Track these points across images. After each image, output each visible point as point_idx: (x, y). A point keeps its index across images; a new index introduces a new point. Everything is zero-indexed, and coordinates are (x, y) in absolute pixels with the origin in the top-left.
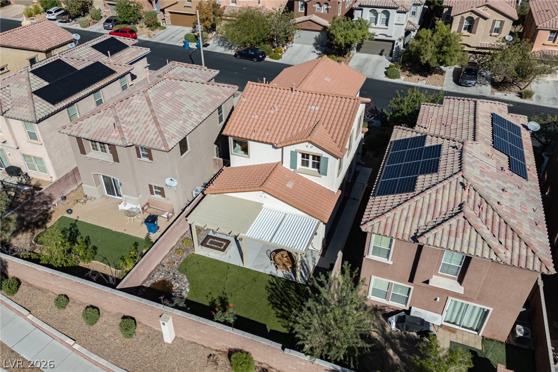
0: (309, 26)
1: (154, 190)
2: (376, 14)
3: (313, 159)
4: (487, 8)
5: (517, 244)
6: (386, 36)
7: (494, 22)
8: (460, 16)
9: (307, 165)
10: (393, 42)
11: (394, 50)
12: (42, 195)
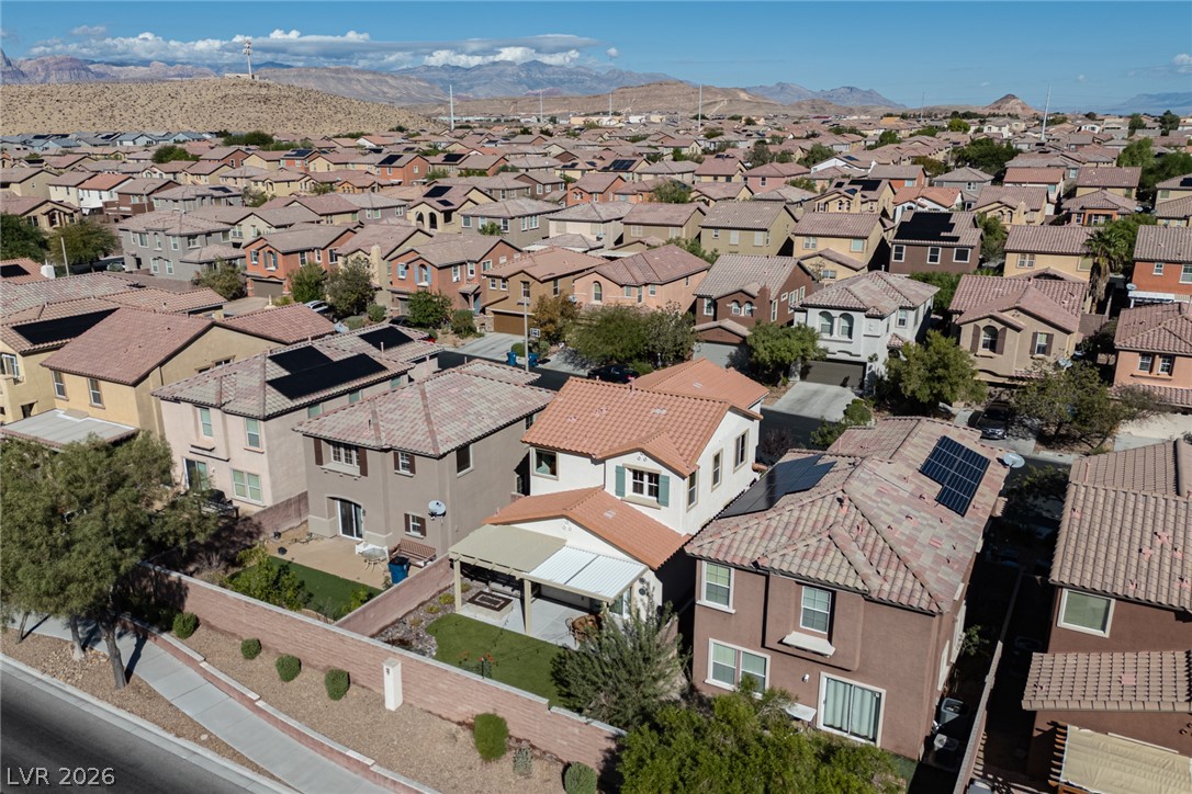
0: (718, 337)
1: (411, 523)
2: (831, 319)
3: (650, 481)
4: (1019, 313)
5: (901, 575)
6: (850, 354)
7: (1035, 335)
8: (972, 324)
9: (641, 492)
10: (864, 364)
11: (866, 379)
12: (249, 522)
